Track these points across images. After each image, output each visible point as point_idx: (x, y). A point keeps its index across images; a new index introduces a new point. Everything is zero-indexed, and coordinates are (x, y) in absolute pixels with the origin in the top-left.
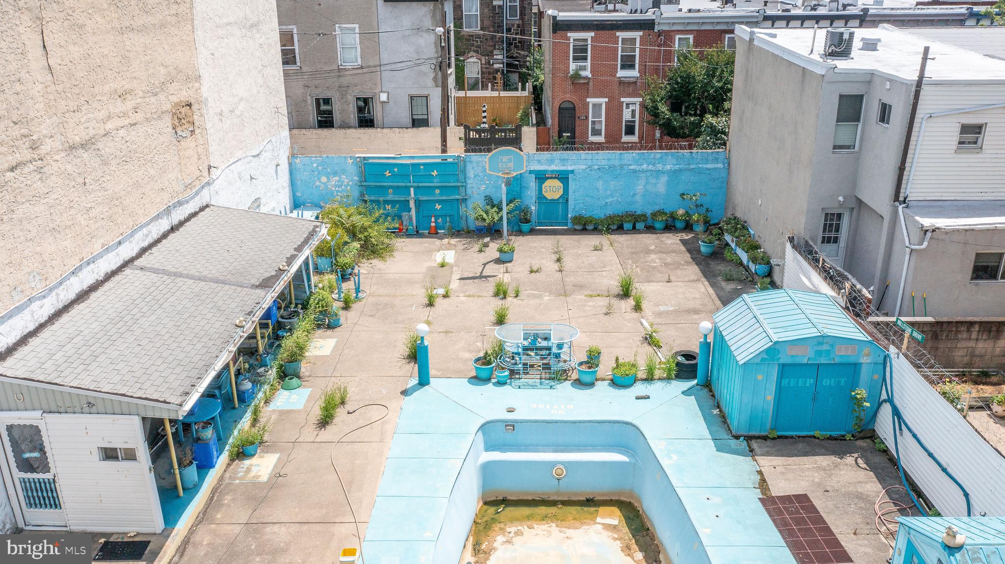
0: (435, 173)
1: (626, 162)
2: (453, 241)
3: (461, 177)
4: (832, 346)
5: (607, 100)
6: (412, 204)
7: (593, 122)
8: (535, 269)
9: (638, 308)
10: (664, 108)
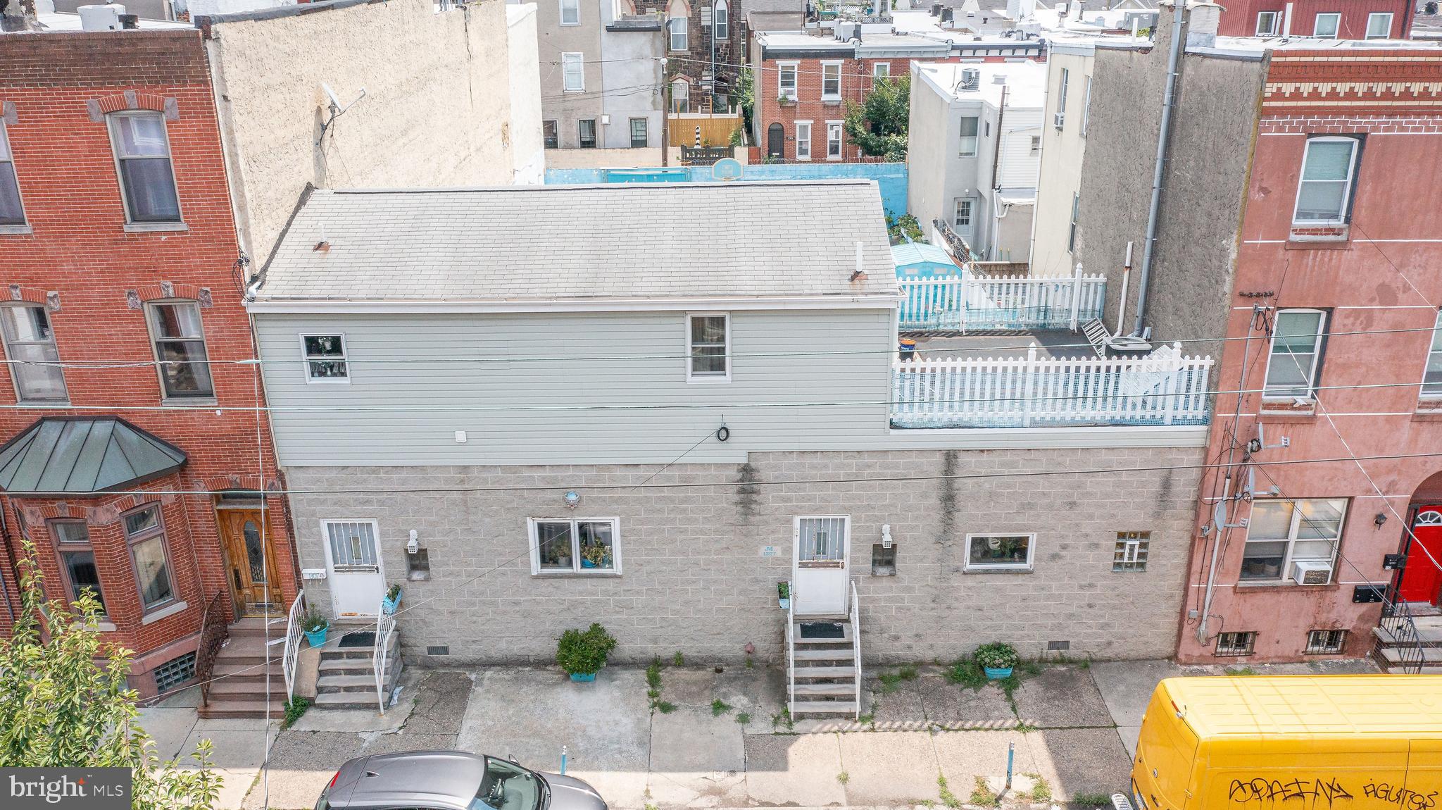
4: (932, 268)
5: (812, 122)
7: (801, 143)
10: (860, 129)
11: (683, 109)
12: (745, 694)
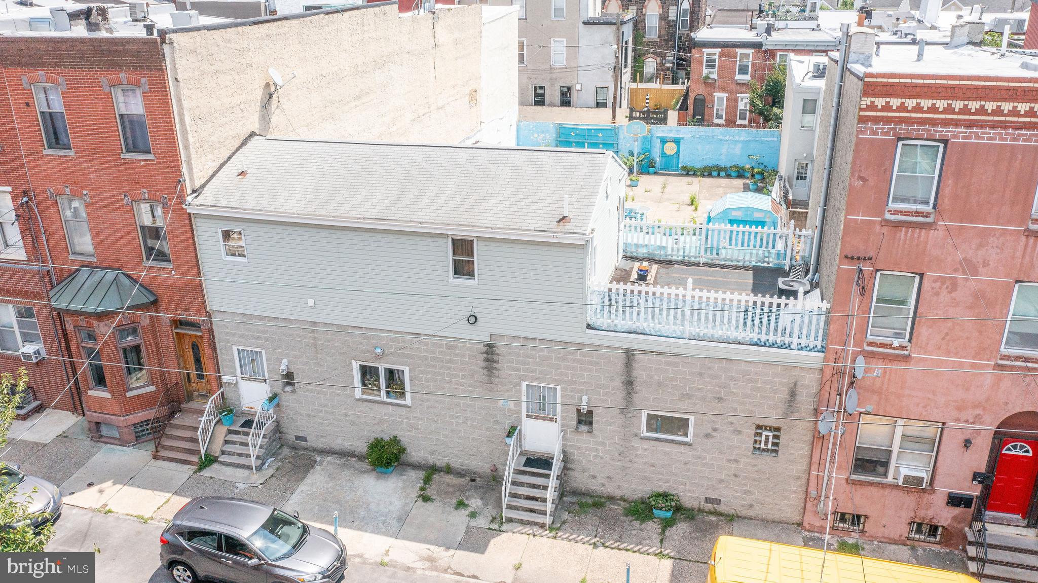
0: (600, 135)
1: (716, 134)
3: (616, 138)
4: (752, 212)
5: (727, 95)
7: (718, 110)
8: (648, 190)
9: (696, 209)
10: (758, 102)
11: (650, 80)
12: (482, 499)
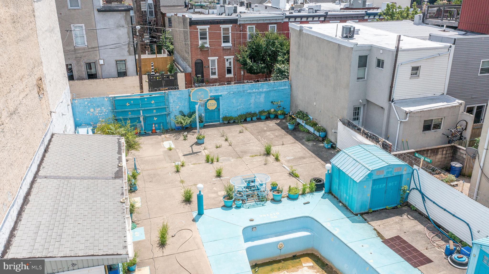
1: (246, 89)
2: (168, 135)
3: (167, 103)
4: (393, 169)
5: (217, 58)
6: (141, 119)
7: (212, 69)
8: (218, 146)
9: (277, 159)
10: (248, 61)
